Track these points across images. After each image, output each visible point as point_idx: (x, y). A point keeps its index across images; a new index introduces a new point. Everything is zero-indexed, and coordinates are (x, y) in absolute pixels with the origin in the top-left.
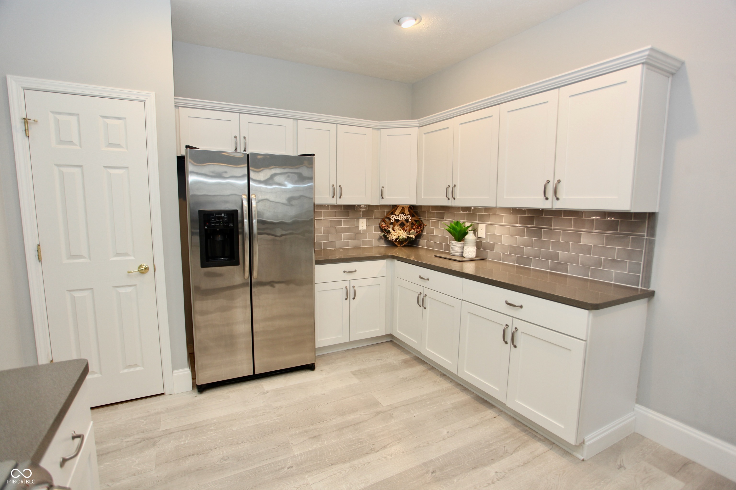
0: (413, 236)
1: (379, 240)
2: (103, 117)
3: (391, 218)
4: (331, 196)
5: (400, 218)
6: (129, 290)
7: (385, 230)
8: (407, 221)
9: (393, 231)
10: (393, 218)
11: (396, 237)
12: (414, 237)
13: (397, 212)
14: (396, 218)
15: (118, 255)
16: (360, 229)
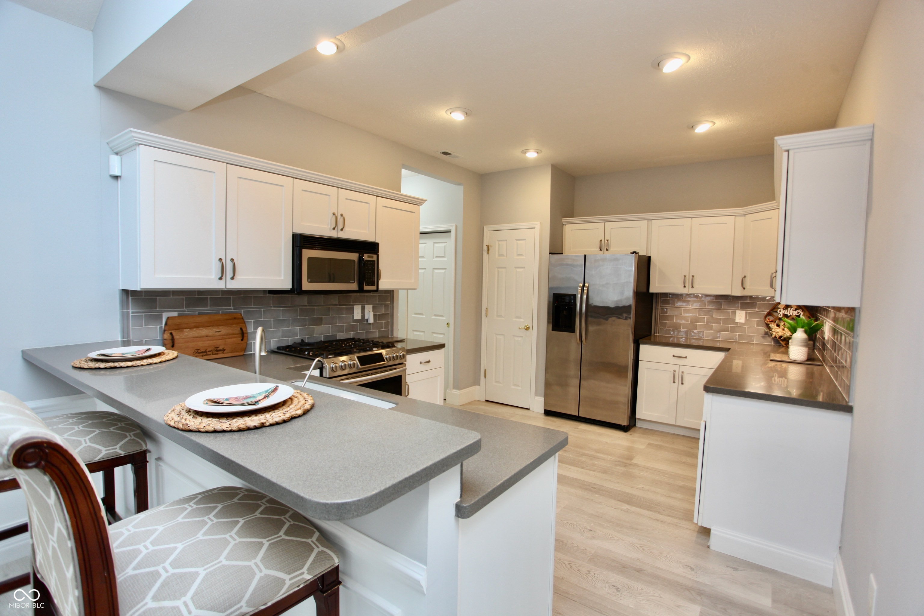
1: (763, 337)
2: (517, 240)
3: (778, 312)
4: (682, 285)
5: (790, 313)
6: (520, 339)
7: (768, 325)
9: (775, 327)
10: (781, 312)
11: (780, 334)
14: (785, 312)
15: (517, 317)
16: (736, 321)
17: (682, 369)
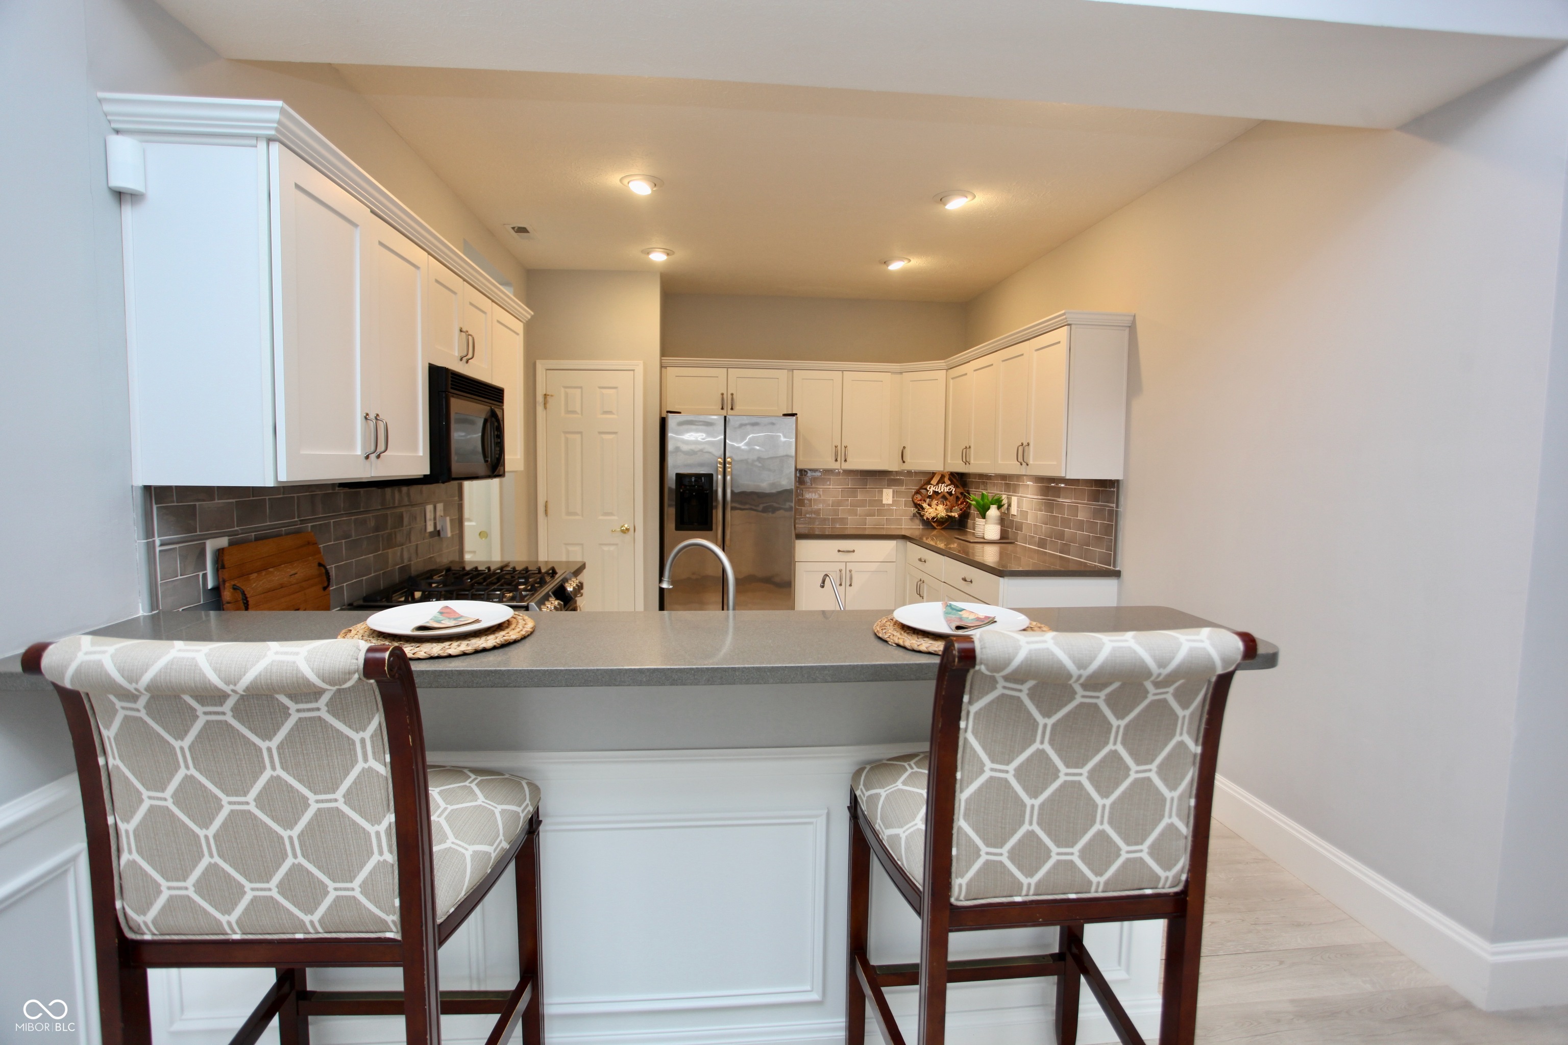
0: (955, 515)
1: (911, 519)
2: (600, 388)
3: (928, 489)
4: (834, 459)
5: (940, 490)
6: (612, 548)
7: (919, 505)
8: (950, 493)
9: (928, 507)
10: (931, 489)
11: (933, 515)
12: (957, 516)
13: (934, 481)
14: (934, 489)
15: (606, 514)
16: (883, 503)
17: (850, 566)
